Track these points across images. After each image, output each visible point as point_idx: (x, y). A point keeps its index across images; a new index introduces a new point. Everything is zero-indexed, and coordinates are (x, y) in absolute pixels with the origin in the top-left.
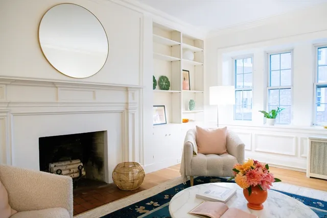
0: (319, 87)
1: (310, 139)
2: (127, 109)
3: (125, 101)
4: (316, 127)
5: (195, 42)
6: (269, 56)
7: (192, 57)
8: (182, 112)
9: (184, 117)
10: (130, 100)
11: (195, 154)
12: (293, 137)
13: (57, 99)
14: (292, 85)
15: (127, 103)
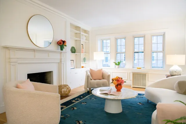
0: (135, 53)
1: (133, 72)
2: (61, 61)
3: (60, 58)
4: (134, 68)
5: (85, 31)
6: (116, 39)
7: (85, 38)
8: (81, 63)
9: (82, 65)
10: (62, 58)
11: (91, 79)
12: (126, 73)
13: (35, 57)
14: (125, 52)
15: (61, 59)
